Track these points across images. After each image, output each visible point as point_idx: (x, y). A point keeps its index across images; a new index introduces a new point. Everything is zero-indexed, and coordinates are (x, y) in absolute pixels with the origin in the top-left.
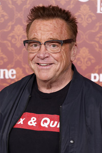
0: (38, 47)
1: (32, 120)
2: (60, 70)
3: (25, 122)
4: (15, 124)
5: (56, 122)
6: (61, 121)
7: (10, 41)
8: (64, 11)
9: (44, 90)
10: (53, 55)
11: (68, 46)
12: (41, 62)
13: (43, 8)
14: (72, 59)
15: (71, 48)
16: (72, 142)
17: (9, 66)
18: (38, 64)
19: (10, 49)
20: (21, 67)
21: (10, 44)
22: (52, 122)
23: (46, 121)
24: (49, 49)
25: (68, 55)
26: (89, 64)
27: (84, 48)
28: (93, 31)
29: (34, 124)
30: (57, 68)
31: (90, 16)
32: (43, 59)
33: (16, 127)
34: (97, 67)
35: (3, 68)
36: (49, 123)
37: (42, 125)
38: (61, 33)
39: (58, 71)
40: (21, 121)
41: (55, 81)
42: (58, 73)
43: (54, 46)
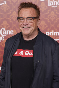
0: (23, 20)
1: (21, 52)
2: (33, 30)
5: (32, 53)
6: (34, 52)
7: (11, 18)
9: (26, 39)
11: (36, 19)
12: (24, 26)
13: (25, 3)
14: (38, 25)
15: (37, 21)
16: (39, 61)
17: (11, 29)
18: (23, 27)
20: (15, 29)
21: (11, 20)
22: (30, 53)
23: (27, 53)
24: (28, 21)
26: (45, 28)
27: (43, 21)
28: (47, 14)
29: (22, 54)
30: (32, 29)
31: (45, 7)
32: (25, 25)
33: (14, 55)
34: (48, 29)
35: (8, 30)
36: (29, 53)
37: (26, 54)
38: (33, 14)
39: (32, 30)
40: (17, 53)
41: (31, 35)
42: (32, 31)
43: (30, 19)
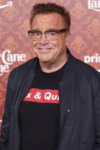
0: (40, 36)
1: (37, 95)
2: (58, 53)
3: (32, 96)
4: (24, 98)
5: (56, 96)
6: (60, 95)
7: (21, 32)
8: (60, 7)
9: (46, 70)
10: (52, 42)
11: (63, 34)
12: (42, 47)
14: (67, 44)
15: (66, 36)
16: (69, 111)
17: (20, 52)
19: (20, 38)
20: (29, 52)
21: (20, 34)
22: (53, 96)
23: (48, 95)
24: (48, 37)
25: (64, 42)
26: (83, 49)
28: (85, 23)
29: (39, 98)
32: (44, 45)
33: (25, 100)
34: (89, 51)
35: (16, 53)
36: (51, 96)
37: (45, 98)
38: (58, 24)
39: (56, 54)
40: (29, 96)
43: (52, 34)
